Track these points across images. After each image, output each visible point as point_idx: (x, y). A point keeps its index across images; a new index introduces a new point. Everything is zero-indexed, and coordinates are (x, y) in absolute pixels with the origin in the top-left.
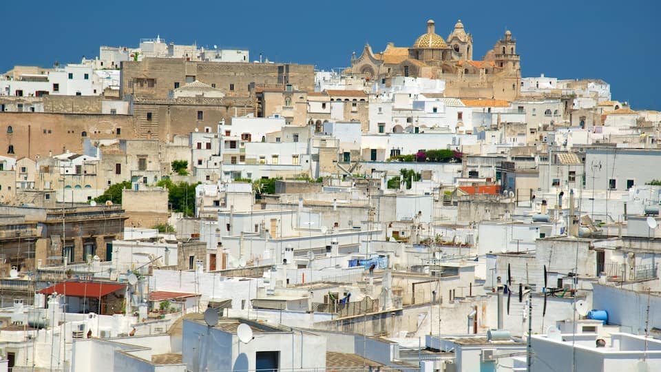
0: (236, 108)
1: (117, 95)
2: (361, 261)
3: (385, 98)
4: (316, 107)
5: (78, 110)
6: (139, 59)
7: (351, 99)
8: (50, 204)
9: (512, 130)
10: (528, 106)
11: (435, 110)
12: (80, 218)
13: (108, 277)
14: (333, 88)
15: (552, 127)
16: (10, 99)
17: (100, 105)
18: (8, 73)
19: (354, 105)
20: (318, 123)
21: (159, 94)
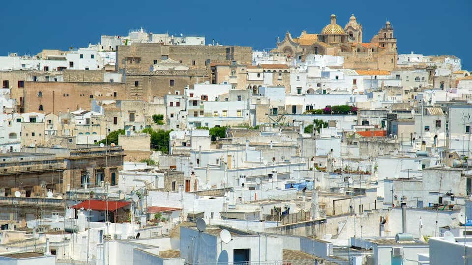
0: (197, 78)
1: (114, 69)
2: (294, 184)
3: (301, 69)
4: (253, 76)
5: (87, 80)
6: (129, 44)
7: (278, 70)
8: (72, 146)
9: (392, 91)
10: (403, 75)
11: (337, 78)
12: (93, 155)
13: (118, 196)
14: (264, 63)
15: (421, 89)
16: (41, 73)
17: (102, 76)
18: (38, 55)
19: (280, 74)
20: (255, 87)
21: (143, 68)
